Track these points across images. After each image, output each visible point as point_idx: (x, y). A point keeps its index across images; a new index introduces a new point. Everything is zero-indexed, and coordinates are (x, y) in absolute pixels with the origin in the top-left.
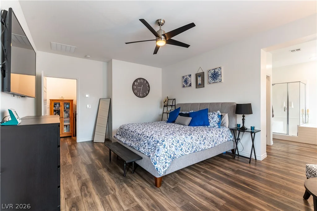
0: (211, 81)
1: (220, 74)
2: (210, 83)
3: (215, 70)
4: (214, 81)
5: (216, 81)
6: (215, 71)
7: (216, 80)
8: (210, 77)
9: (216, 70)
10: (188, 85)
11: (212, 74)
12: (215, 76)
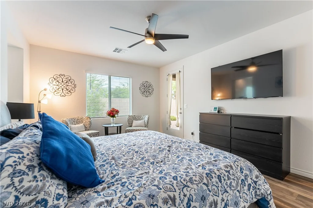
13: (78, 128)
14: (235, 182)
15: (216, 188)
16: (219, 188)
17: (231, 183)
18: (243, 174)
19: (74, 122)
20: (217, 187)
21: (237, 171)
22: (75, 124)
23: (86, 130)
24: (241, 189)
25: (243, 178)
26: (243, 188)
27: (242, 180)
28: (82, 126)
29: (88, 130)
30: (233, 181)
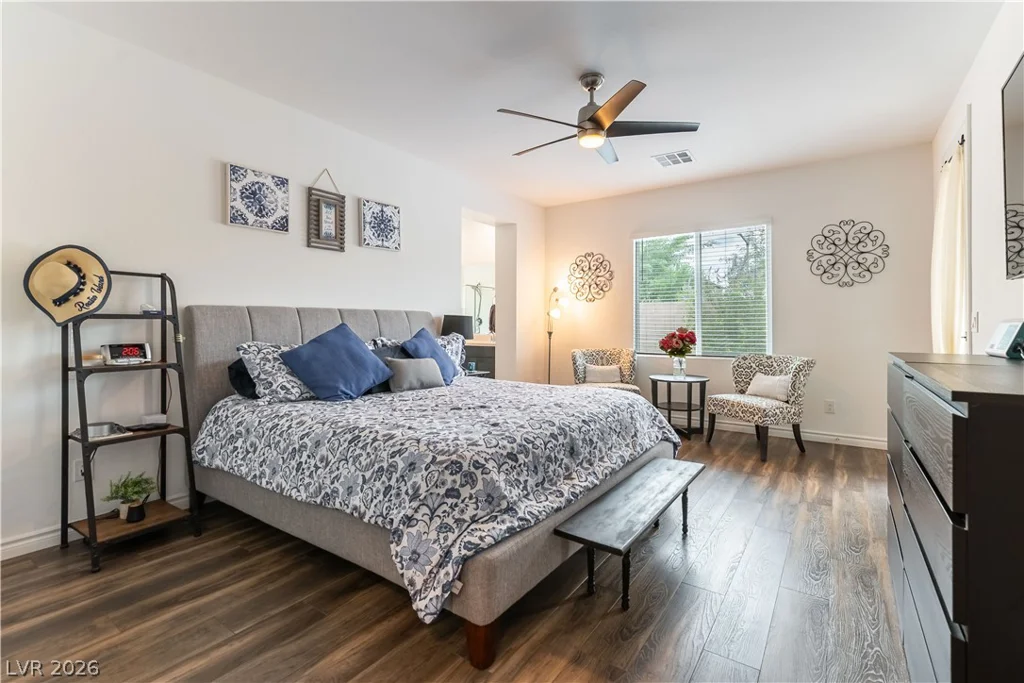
0: (373, 237)
1: (396, 225)
2: (368, 244)
3: (385, 209)
4: (380, 243)
5: (386, 244)
6: (382, 211)
7: (385, 239)
8: (370, 223)
9: (388, 211)
10: (270, 221)
11: (375, 218)
12: (382, 226)
13: (601, 372)
14: (368, 460)
15: (336, 445)
16: (341, 449)
17: (361, 455)
18: (390, 461)
19: (602, 358)
20: (340, 445)
21: (388, 449)
22: (603, 365)
23: (622, 382)
24: (370, 478)
25: (385, 465)
26: (375, 480)
27: (382, 467)
28: (615, 370)
29: (627, 383)
30: (365, 456)
